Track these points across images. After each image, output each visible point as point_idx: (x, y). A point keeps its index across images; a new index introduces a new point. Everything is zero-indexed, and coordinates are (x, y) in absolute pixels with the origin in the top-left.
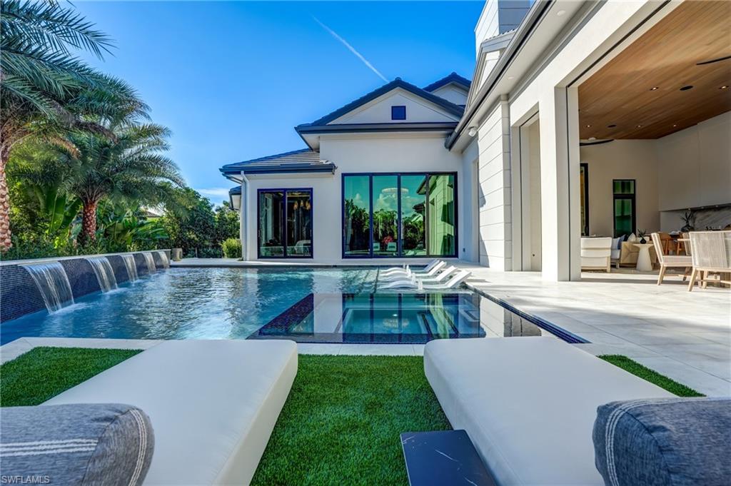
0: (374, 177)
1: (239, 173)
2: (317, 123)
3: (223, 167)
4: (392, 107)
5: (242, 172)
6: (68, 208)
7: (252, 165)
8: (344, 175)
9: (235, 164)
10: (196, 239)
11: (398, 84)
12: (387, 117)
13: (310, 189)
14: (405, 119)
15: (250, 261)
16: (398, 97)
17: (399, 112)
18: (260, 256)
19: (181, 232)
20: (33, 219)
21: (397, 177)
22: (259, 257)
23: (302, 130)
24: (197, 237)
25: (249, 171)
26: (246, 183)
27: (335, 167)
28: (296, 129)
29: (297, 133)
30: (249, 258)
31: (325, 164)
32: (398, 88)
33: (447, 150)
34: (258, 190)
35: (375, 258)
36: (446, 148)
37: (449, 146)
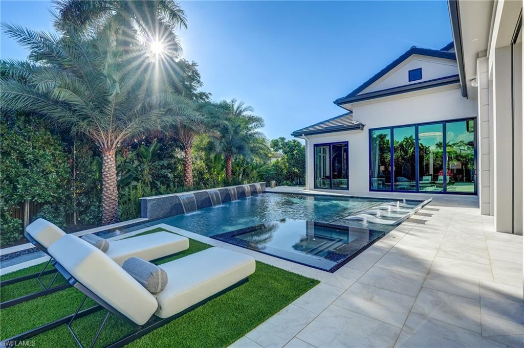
0: (394, 129)
1: (302, 135)
2: (349, 96)
3: (294, 133)
4: (409, 71)
5: (303, 135)
6: (223, 161)
7: (310, 129)
8: (371, 131)
9: (300, 130)
10: (298, 172)
11: (415, 51)
12: (404, 80)
13: (346, 142)
14: (421, 79)
15: (309, 190)
16: (414, 63)
17: (415, 74)
19: (289, 168)
20: (209, 168)
21: (414, 127)
22: (315, 188)
23: (339, 102)
24: (299, 170)
25: (307, 134)
26: (306, 141)
27: (363, 126)
28: (334, 102)
29: (336, 105)
30: (309, 188)
31: (355, 123)
32: (414, 54)
33: (465, 98)
34: (314, 145)
35: (395, 191)
36: (464, 97)
37: (465, 94)
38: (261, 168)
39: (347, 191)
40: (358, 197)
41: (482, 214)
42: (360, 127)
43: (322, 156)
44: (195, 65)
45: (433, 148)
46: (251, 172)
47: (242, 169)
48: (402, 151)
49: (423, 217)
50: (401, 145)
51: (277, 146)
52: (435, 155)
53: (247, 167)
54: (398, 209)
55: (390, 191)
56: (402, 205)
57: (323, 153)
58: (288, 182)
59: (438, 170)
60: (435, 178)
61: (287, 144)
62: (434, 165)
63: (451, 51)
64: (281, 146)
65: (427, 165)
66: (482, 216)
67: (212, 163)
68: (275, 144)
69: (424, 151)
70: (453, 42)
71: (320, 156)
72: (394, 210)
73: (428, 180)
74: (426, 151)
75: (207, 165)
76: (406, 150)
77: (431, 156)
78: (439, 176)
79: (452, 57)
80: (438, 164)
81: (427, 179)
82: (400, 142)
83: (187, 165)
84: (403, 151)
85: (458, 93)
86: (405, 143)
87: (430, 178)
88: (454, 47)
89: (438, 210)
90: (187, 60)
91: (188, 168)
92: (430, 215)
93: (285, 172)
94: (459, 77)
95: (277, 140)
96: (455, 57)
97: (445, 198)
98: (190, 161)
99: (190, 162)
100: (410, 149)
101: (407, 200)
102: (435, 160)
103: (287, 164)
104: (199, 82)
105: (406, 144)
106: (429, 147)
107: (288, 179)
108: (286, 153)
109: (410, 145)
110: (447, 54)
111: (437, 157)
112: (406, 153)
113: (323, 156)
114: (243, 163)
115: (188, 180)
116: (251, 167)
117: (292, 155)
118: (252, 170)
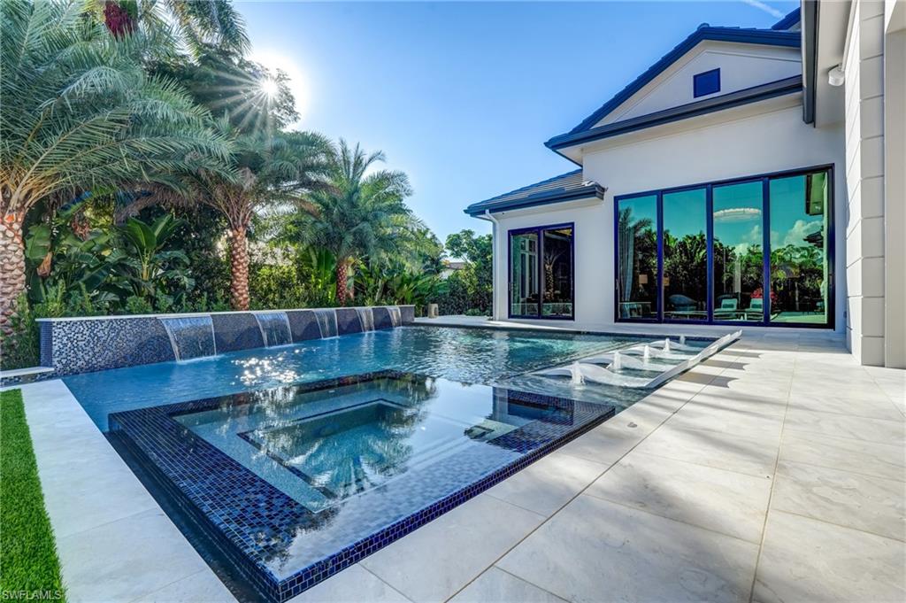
0: (665, 195)
1: (484, 213)
2: (576, 131)
3: (469, 208)
4: (695, 77)
5: (487, 211)
7: (500, 201)
8: (617, 199)
9: (482, 202)
11: (706, 34)
12: (685, 95)
13: (570, 223)
14: (719, 90)
15: (499, 320)
16: (705, 58)
17: (707, 82)
18: (510, 316)
21: (705, 190)
23: (556, 145)
25: (494, 209)
26: (494, 224)
27: (603, 190)
28: (546, 144)
29: (550, 150)
30: (500, 317)
31: (586, 184)
32: (704, 41)
33: (810, 125)
34: (509, 231)
35: (665, 322)
36: (807, 123)
37: (810, 118)
38: (419, 283)
39: (571, 322)
40: (588, 333)
41: (863, 364)
42: (596, 192)
43: (527, 255)
44: (284, 79)
45: (741, 250)
46: (398, 289)
47: (380, 283)
48: (683, 255)
49: (723, 369)
50: (683, 245)
51: (458, 245)
52: (744, 263)
53: (392, 280)
54: (666, 353)
55: (656, 322)
56: (677, 346)
57: (530, 250)
58: (477, 310)
59: (750, 288)
60: (744, 303)
61: (476, 242)
62: (742, 282)
63: (792, 30)
64: (465, 246)
65: (731, 280)
66: (866, 367)
67: (312, 267)
68: (454, 243)
69: (724, 255)
70: (798, 11)
71: (523, 256)
72: (657, 356)
73: (732, 306)
74: (727, 256)
75: (299, 270)
76: (691, 253)
77: (737, 264)
78: (752, 300)
79: (792, 42)
80: (751, 278)
81: (730, 305)
82: (680, 239)
83: (236, 263)
84: (686, 254)
85: (795, 116)
86: (690, 241)
87: (734, 302)
88: (799, 19)
89: (757, 356)
90: (266, 67)
91: (238, 270)
92: (740, 366)
93: (471, 291)
94: (802, 81)
95: (458, 236)
96: (800, 40)
97: (767, 335)
98: (243, 254)
99: (242, 258)
100: (699, 252)
101: (687, 339)
102: (744, 273)
103: (475, 279)
104: (291, 111)
105: (691, 243)
106: (734, 248)
107: (476, 306)
108: (474, 259)
109: (698, 245)
110: (783, 36)
111: (748, 266)
112: (691, 257)
113: (530, 256)
114: (381, 271)
115: (236, 294)
116: (398, 280)
117: (484, 262)
118: (401, 286)
